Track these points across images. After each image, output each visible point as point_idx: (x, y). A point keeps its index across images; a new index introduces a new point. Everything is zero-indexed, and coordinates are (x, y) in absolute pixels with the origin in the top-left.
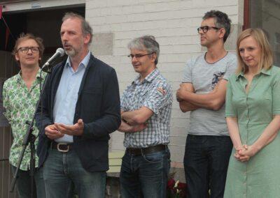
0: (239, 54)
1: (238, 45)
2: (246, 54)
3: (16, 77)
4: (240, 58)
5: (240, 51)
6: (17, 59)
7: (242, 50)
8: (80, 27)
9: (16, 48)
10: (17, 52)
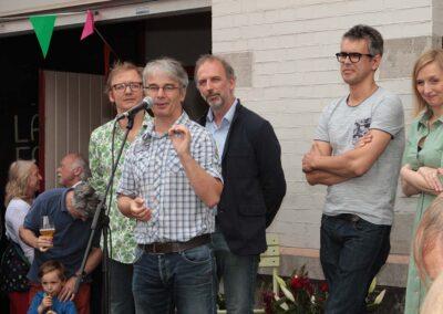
0: (416, 89)
1: (415, 74)
2: (427, 88)
3: (110, 125)
4: (419, 95)
5: (417, 83)
6: (112, 100)
7: (421, 82)
8: (223, 69)
9: (109, 85)
10: (111, 90)
